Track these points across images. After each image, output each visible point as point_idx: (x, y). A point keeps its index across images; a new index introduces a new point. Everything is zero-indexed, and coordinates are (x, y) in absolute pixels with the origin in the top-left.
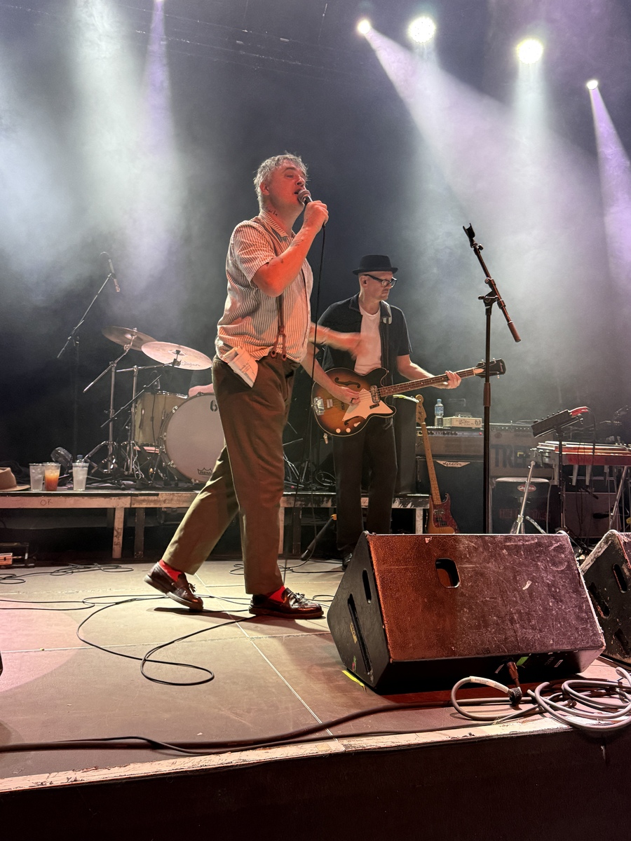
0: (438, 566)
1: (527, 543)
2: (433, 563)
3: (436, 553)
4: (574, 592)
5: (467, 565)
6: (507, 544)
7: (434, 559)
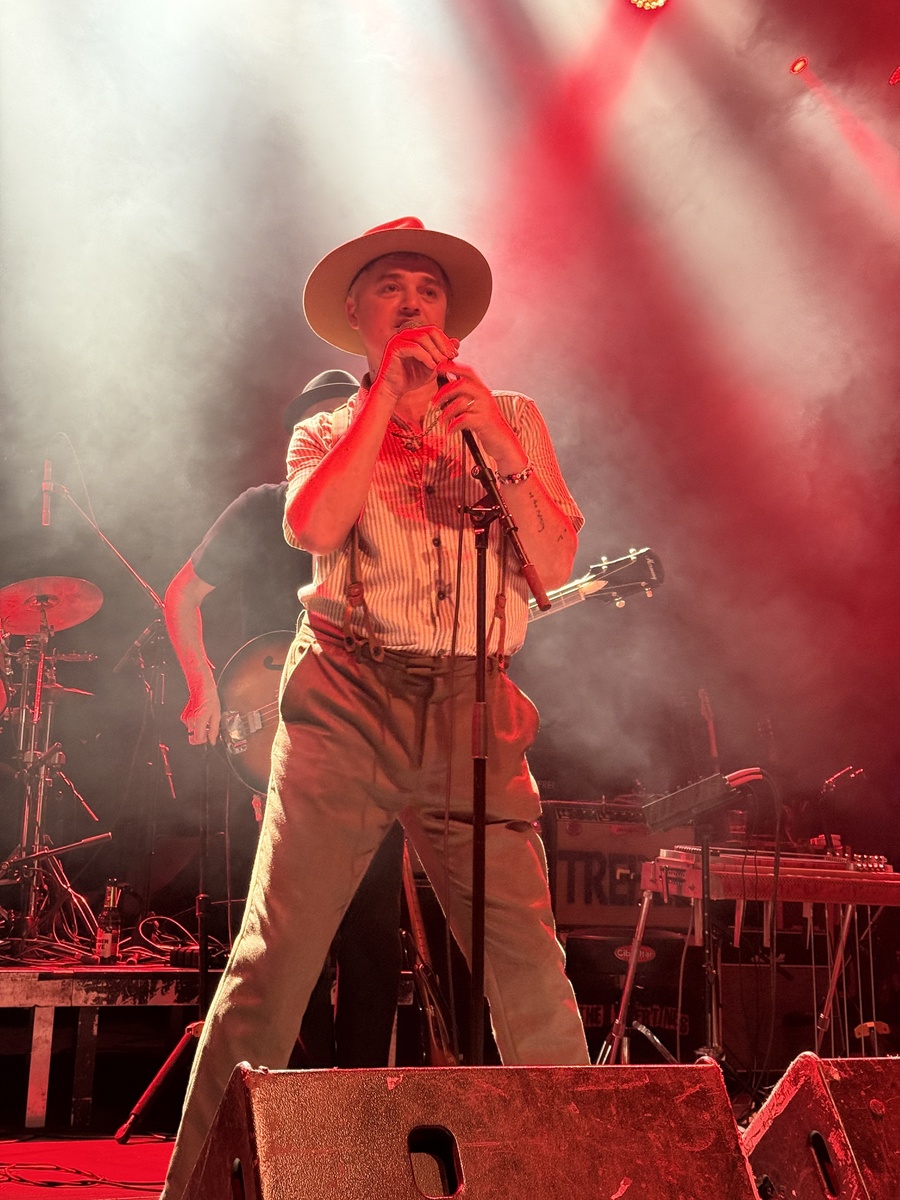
0: (413, 1147)
1: (625, 1086)
2: (402, 1139)
3: (414, 1115)
5: (483, 1144)
6: (579, 1089)
7: (406, 1130)
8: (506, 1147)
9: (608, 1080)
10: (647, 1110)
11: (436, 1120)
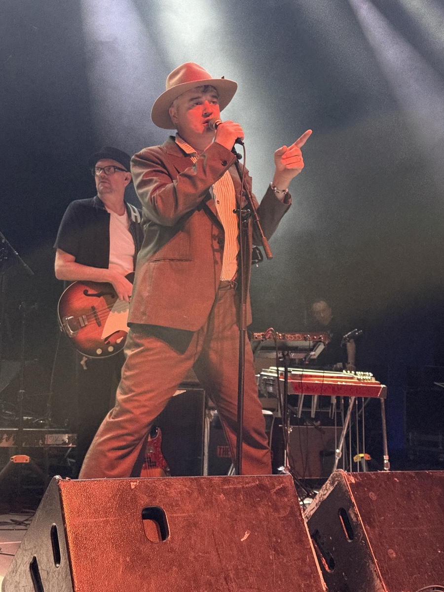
0: (144, 517)
1: (247, 485)
2: (139, 514)
3: (144, 501)
4: (296, 542)
5: (179, 515)
6: (226, 487)
7: (140, 508)
8: (190, 516)
9: (239, 483)
10: (258, 497)
11: (156, 503)
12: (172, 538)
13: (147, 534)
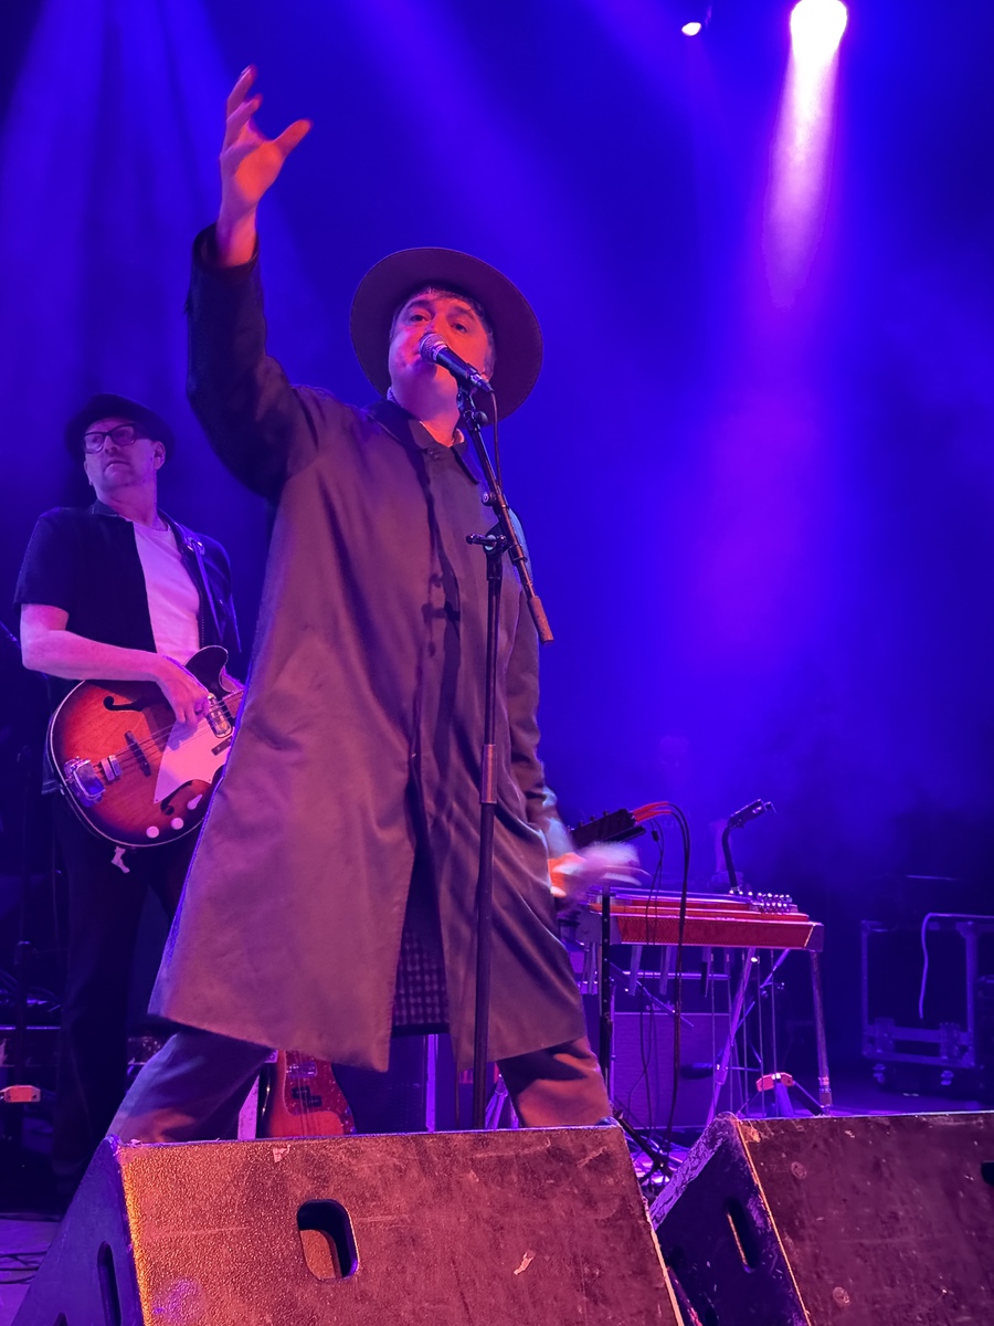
0: (303, 1224)
1: (526, 1151)
2: (292, 1218)
3: (302, 1190)
4: (634, 1275)
5: (379, 1218)
6: (479, 1156)
7: (295, 1206)
8: (402, 1221)
9: (509, 1145)
10: (550, 1176)
11: (328, 1194)
12: (364, 1270)
13: (309, 1262)
